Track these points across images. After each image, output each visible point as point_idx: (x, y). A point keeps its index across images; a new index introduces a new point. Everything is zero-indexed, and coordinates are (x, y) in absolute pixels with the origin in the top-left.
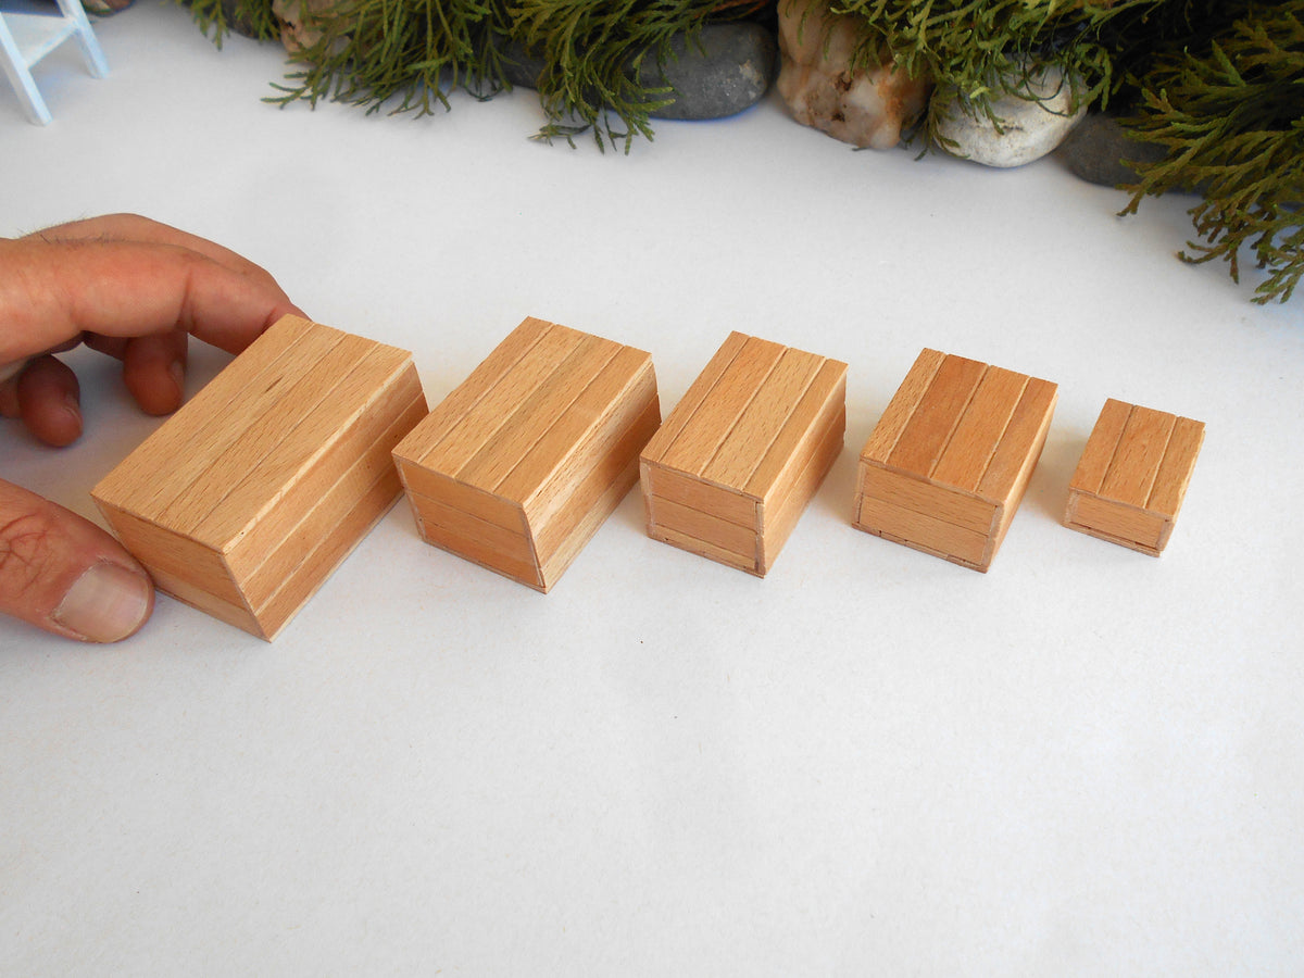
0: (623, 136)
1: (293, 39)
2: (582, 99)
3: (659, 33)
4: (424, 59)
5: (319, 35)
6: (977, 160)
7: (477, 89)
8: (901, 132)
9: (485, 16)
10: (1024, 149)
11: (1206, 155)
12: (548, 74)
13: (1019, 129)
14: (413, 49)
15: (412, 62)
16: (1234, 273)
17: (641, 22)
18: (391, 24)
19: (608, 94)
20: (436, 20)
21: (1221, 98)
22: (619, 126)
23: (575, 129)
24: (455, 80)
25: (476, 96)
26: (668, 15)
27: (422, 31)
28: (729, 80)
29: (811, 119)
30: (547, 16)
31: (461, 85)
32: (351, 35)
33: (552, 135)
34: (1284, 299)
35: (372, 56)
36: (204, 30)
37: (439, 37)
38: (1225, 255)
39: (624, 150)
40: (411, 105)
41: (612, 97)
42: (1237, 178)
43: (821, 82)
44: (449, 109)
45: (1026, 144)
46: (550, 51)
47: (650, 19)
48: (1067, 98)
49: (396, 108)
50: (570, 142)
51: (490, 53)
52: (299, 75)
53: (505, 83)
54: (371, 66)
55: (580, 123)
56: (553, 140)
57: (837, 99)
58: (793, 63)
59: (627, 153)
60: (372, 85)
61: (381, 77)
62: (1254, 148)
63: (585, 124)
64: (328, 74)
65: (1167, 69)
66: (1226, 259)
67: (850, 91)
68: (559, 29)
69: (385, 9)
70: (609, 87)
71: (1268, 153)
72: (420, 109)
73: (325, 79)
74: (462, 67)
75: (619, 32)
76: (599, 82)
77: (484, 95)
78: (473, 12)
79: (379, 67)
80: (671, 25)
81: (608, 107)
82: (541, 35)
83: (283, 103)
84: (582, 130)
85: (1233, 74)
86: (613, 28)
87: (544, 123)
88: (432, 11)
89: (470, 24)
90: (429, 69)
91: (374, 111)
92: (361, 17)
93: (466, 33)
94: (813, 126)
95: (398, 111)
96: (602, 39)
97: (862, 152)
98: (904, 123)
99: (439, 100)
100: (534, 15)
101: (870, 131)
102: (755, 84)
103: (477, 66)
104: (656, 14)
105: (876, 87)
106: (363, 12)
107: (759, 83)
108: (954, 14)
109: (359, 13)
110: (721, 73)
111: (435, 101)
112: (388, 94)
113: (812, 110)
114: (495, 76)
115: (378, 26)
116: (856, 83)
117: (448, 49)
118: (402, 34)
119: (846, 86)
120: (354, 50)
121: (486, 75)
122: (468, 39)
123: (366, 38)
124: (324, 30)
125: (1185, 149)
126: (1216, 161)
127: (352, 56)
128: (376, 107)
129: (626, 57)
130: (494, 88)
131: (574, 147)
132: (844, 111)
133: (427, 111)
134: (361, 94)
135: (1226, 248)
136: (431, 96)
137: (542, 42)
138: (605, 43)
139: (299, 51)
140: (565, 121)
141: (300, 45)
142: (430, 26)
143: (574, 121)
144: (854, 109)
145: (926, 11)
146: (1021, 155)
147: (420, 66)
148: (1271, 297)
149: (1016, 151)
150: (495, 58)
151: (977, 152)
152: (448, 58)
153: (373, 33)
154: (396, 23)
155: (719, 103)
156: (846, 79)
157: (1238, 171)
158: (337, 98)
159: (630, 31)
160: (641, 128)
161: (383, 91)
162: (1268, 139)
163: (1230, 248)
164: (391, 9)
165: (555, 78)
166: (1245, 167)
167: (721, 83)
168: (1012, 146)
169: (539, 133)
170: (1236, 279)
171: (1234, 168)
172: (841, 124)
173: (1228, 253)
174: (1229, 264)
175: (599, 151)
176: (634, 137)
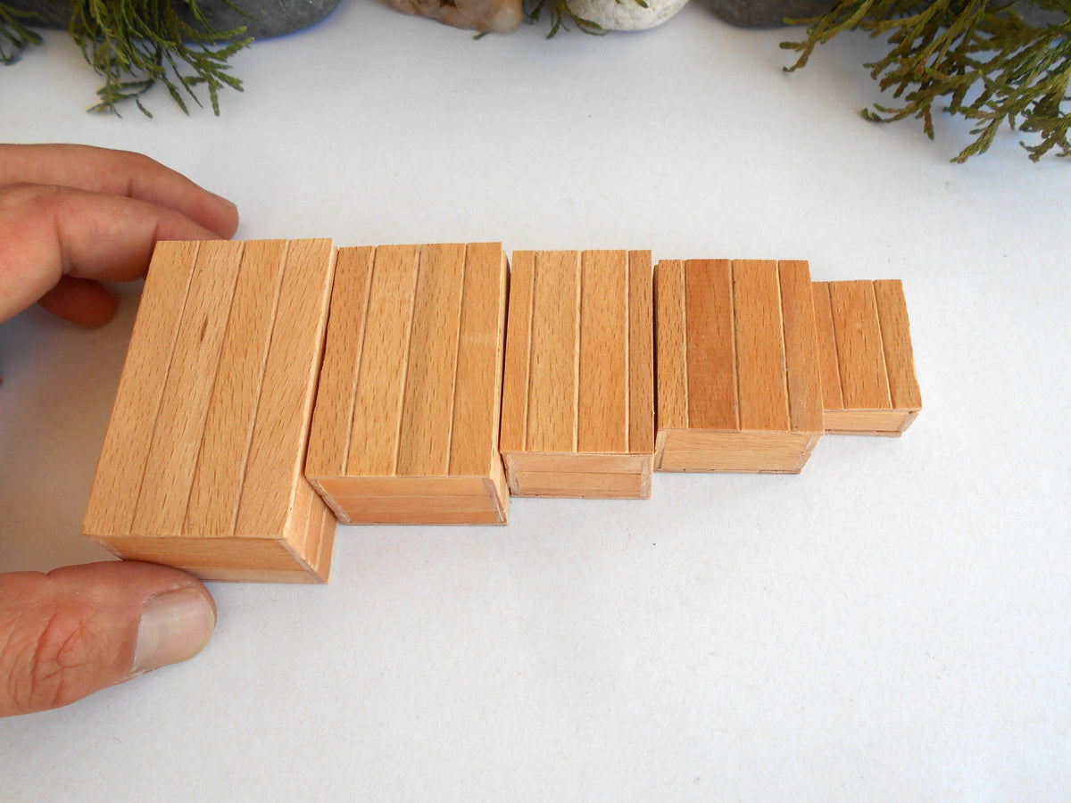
6: (618, 28)
8: (524, 9)
10: (666, 9)
16: (929, 130)
23: (141, 84)
29: (414, 6)
33: (115, 101)
34: (982, 151)
38: (918, 112)
39: (212, 111)
50: (141, 107)
55: (143, 76)
56: (117, 106)
59: (217, 113)
63: (149, 76)
66: (918, 117)
77: (8, 55)
84: (148, 85)
87: (100, 83)
94: (419, 15)
101: (489, 15)
130: (17, 43)
131: (149, 115)
135: (917, 105)
146: (665, 15)
148: (970, 155)
149: (660, 13)
151: (617, 23)
163: (920, 103)
169: (98, 100)
170: (931, 136)
171: (915, 18)
172: (452, 8)
173: (920, 110)
174: (922, 121)
175: (182, 111)
176: (219, 92)
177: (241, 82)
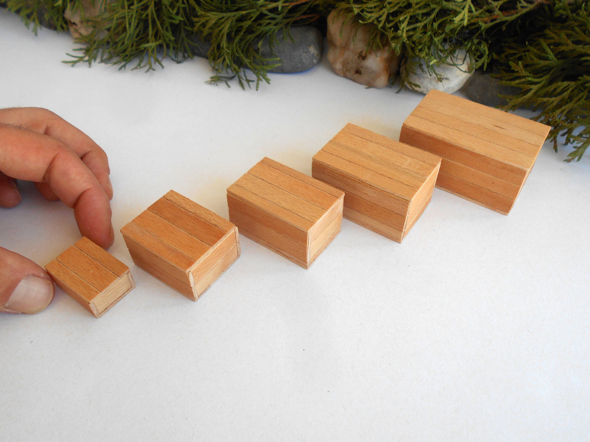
0: (253, 81)
1: (76, 31)
2: (233, 63)
3: (269, 31)
4: (148, 42)
5: (91, 30)
7: (176, 57)
8: (389, 80)
9: (180, 21)
10: (448, 88)
11: (540, 92)
12: (213, 51)
13: (447, 79)
14: (142, 37)
15: (141, 43)
16: (555, 148)
17: (260, 25)
18: (130, 24)
19: (246, 61)
20: (154, 22)
21: (545, 66)
22: (251, 75)
23: (228, 78)
24: (165, 53)
25: (175, 61)
26: (273, 22)
27: (146, 27)
28: (304, 54)
29: (344, 73)
30: (213, 22)
31: (168, 55)
32: (109, 30)
33: (217, 80)
34: (578, 160)
35: (120, 40)
36: (27, 25)
37: (155, 31)
39: (255, 88)
40: (142, 65)
41: (249, 63)
42: (555, 103)
43: (350, 55)
44: (163, 67)
45: (450, 86)
46: (214, 39)
47: (265, 24)
48: (468, 64)
49: (134, 67)
50: (227, 84)
51: (183, 40)
52: (81, 49)
53: (190, 54)
54: (120, 45)
55: (231, 74)
56: (218, 83)
57: (358, 63)
58: (335, 46)
59: (257, 90)
60: (121, 55)
61: (125, 51)
62: (562, 89)
63: (234, 75)
64: (97, 49)
65: (512, 52)
66: (551, 141)
67: (365, 60)
68: (220, 28)
69: (127, 17)
70: (247, 57)
71: (569, 91)
72: (147, 67)
73: (95, 52)
74: (168, 46)
75: (250, 31)
76: (242, 55)
77: (179, 60)
78: (174, 19)
79: (124, 46)
80: (275, 27)
81: (246, 67)
82: (210, 31)
83: (74, 63)
84: (232, 78)
85: (551, 55)
86: (247, 28)
87: (212, 74)
88: (151, 18)
89: (172, 25)
90: (151, 47)
91: (123, 68)
92: (114, 21)
93: (169, 29)
94: (345, 76)
95: (136, 68)
96: (242, 34)
97: (370, 89)
98: (390, 75)
99: (157, 63)
100: (207, 21)
101: (374, 79)
102: (316, 56)
103: (175, 45)
104: (268, 21)
105: (378, 59)
106: (115, 18)
107: (317, 55)
108: (418, 25)
109: (113, 19)
110: (301, 50)
111: (155, 63)
112: (130, 59)
113: (345, 69)
114: (185, 51)
115: (123, 25)
116: (369, 56)
117: (160, 37)
118: (135, 29)
119: (363, 57)
120: (110, 37)
121: (181, 51)
122: (170, 32)
123: (117, 31)
124: (94, 27)
125: (531, 89)
126: (545, 96)
127: (109, 40)
128: (124, 66)
129: (254, 42)
130: (184, 57)
131: (229, 87)
132: (362, 69)
133: (151, 68)
134: (115, 60)
135: (551, 136)
136: (153, 60)
137: (210, 34)
138: (242, 36)
139: (80, 37)
140: (224, 74)
141: (80, 34)
142: (150, 26)
143: (228, 73)
144: (367, 68)
145: (406, 23)
146: (448, 91)
147: (146, 45)
148: (573, 159)
149: (445, 89)
150: (186, 42)
151: (426, 90)
152: (160, 42)
153: (120, 28)
154: (132, 24)
155: (299, 65)
156: (363, 54)
157: (555, 100)
158: (102, 61)
159: (254, 30)
160: (263, 77)
161: (126, 58)
162: (568, 85)
164: (129, 17)
165: (218, 52)
166: (559, 98)
167: (301, 55)
168: (444, 87)
169: (210, 79)
170: (556, 151)
171: (553, 99)
172: (359, 75)
173: (552, 138)
174: (553, 143)
175: (242, 89)
176: (260, 82)
177: (270, 80)
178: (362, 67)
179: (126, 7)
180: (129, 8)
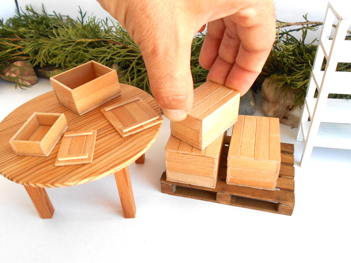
28: (248, 107)
43: (280, 108)
57: (286, 113)
58: (268, 101)
67: (292, 110)
97: (294, 129)
110: (246, 105)
113: (275, 116)
144: (293, 116)
155: (245, 114)
156: (290, 107)
167: (246, 108)
178: (289, 115)
179: (130, 80)
180: (132, 81)
